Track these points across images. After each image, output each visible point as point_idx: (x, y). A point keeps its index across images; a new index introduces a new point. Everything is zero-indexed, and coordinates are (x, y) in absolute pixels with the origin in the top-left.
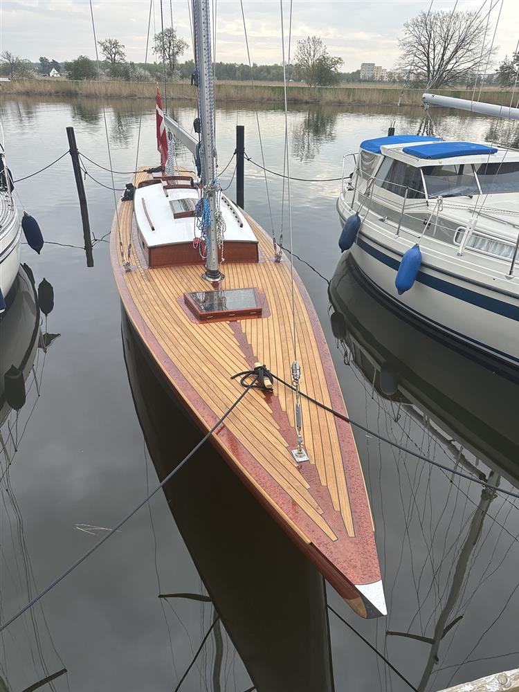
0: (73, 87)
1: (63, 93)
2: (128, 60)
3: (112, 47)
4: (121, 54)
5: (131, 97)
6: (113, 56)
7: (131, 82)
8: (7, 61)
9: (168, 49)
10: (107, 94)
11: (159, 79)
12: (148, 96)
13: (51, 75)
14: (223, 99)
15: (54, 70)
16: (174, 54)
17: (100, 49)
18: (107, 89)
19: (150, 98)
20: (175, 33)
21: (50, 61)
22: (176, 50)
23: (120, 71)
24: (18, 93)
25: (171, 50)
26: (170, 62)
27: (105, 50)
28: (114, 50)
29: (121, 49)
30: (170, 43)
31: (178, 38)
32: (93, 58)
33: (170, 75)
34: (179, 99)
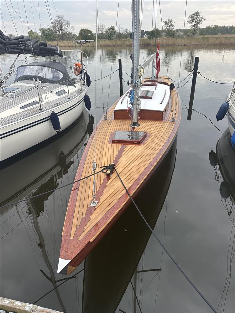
0: (149, 42)
1: (144, 45)
2: (175, 28)
3: (169, 23)
4: (172, 26)
5: (173, 45)
6: (169, 27)
7: (174, 38)
8: (125, 32)
9: (195, 22)
10: (162, 44)
11: (188, 36)
12: (180, 44)
13: (144, 37)
14: (217, 44)
15: (146, 35)
16: (197, 24)
17: (164, 24)
18: (163, 42)
19: (181, 45)
20: (200, 14)
21: (145, 31)
22: (198, 22)
23: (171, 33)
24: (127, 46)
25: (196, 22)
26: (195, 28)
27: (166, 24)
28: (170, 24)
29: (173, 24)
30: (196, 19)
31: (200, 16)
32: (160, 29)
33: (194, 33)
34: (195, 45)
